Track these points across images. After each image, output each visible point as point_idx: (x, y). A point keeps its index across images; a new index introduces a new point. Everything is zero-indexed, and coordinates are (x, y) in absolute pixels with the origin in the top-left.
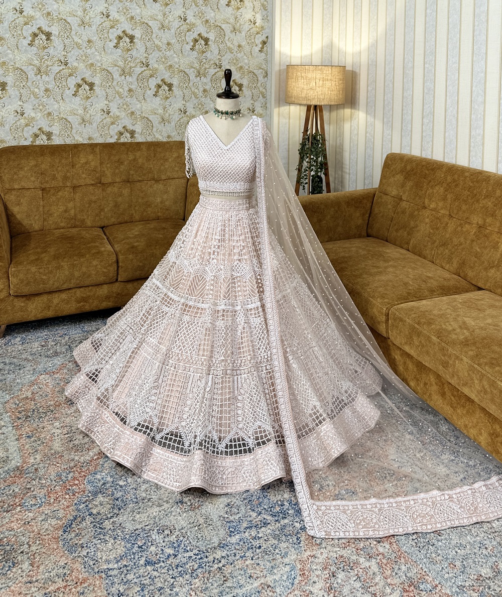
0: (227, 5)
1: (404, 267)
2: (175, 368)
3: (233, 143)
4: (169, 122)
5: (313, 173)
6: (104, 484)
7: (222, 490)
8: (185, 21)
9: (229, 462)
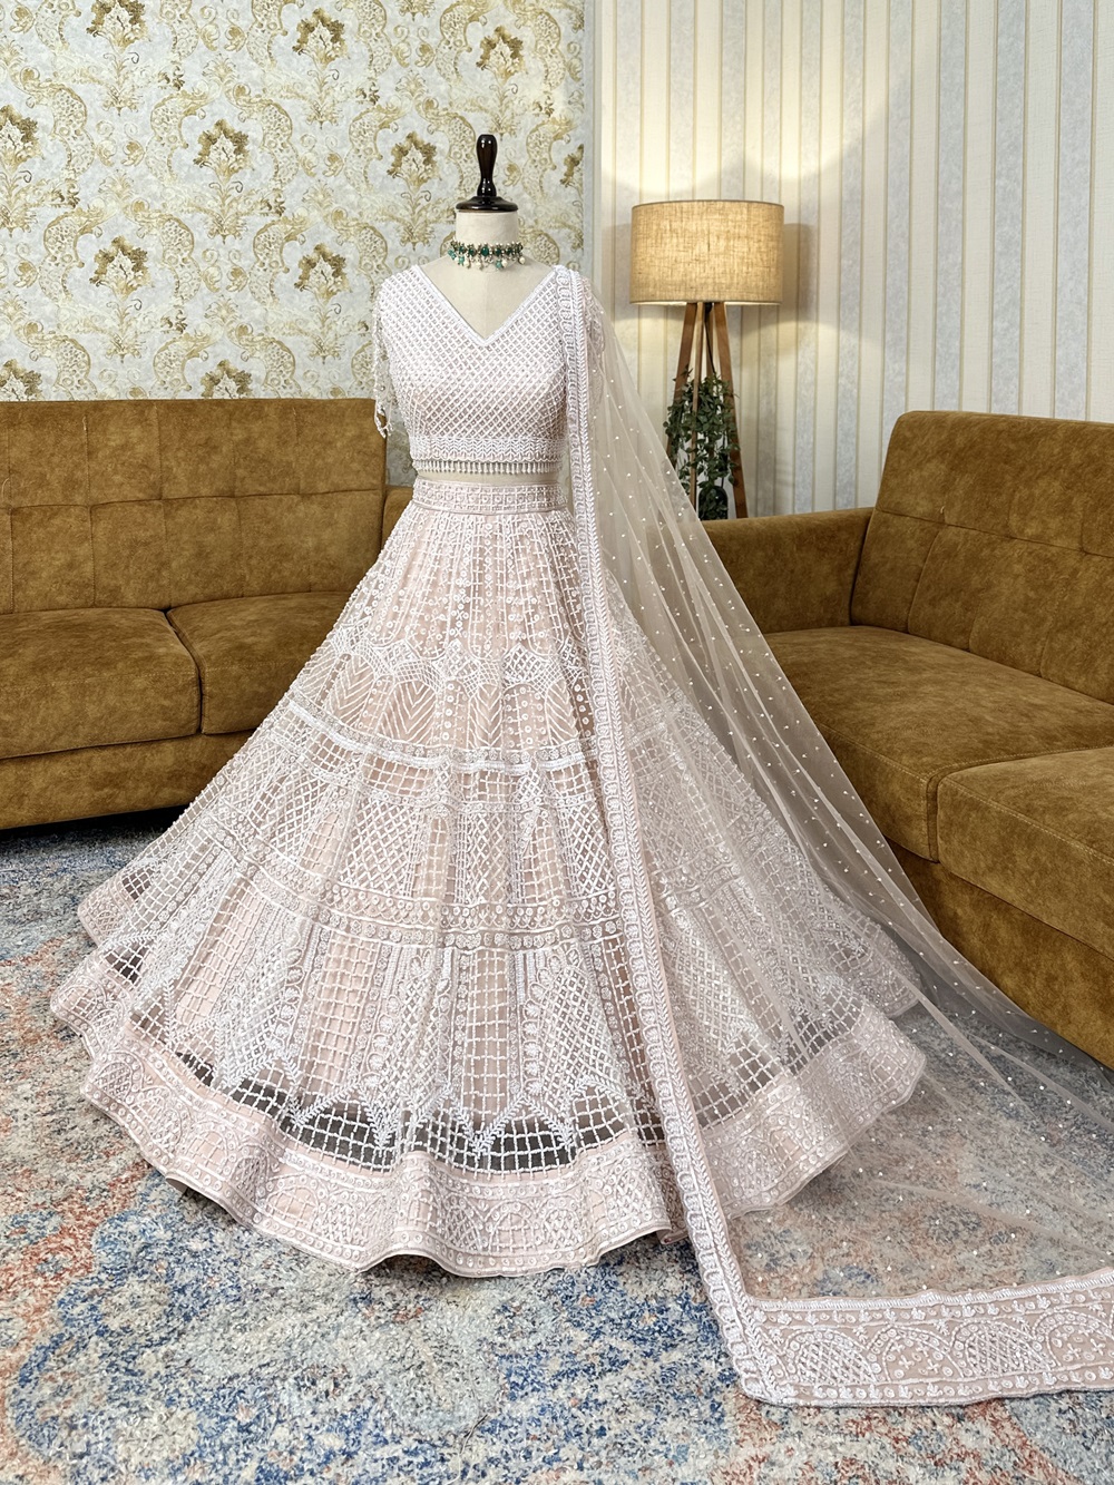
0: (479, 64)
1: (964, 683)
2: (348, 929)
3: (503, 330)
4: (336, 355)
5: (702, 478)
6: (146, 1247)
7: (486, 1264)
8: (374, 101)
9: (504, 1187)
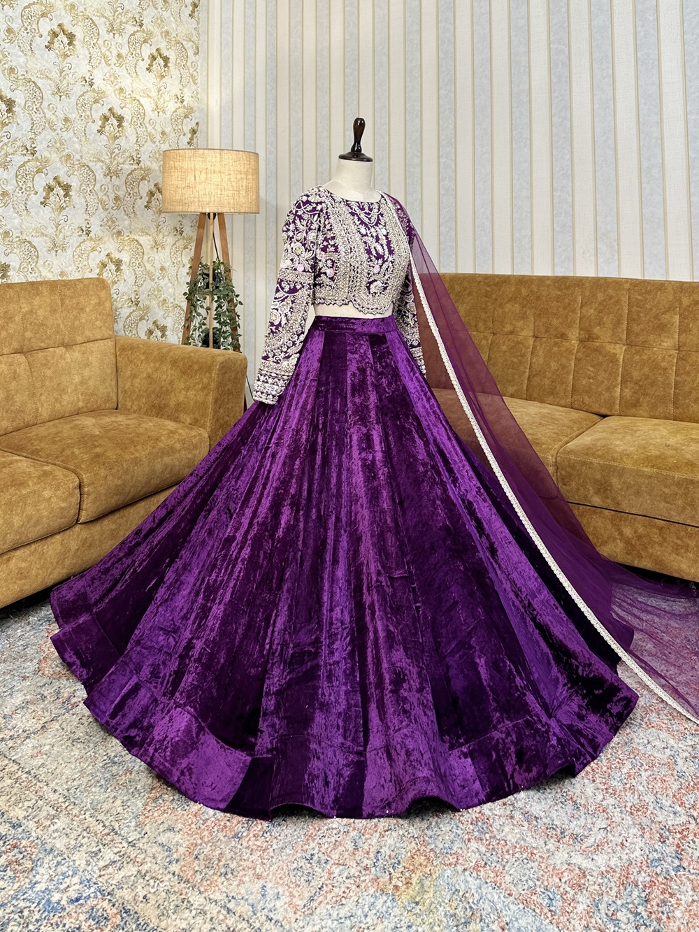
0: (147, 69)
4: (64, 249)
8: (91, 85)
